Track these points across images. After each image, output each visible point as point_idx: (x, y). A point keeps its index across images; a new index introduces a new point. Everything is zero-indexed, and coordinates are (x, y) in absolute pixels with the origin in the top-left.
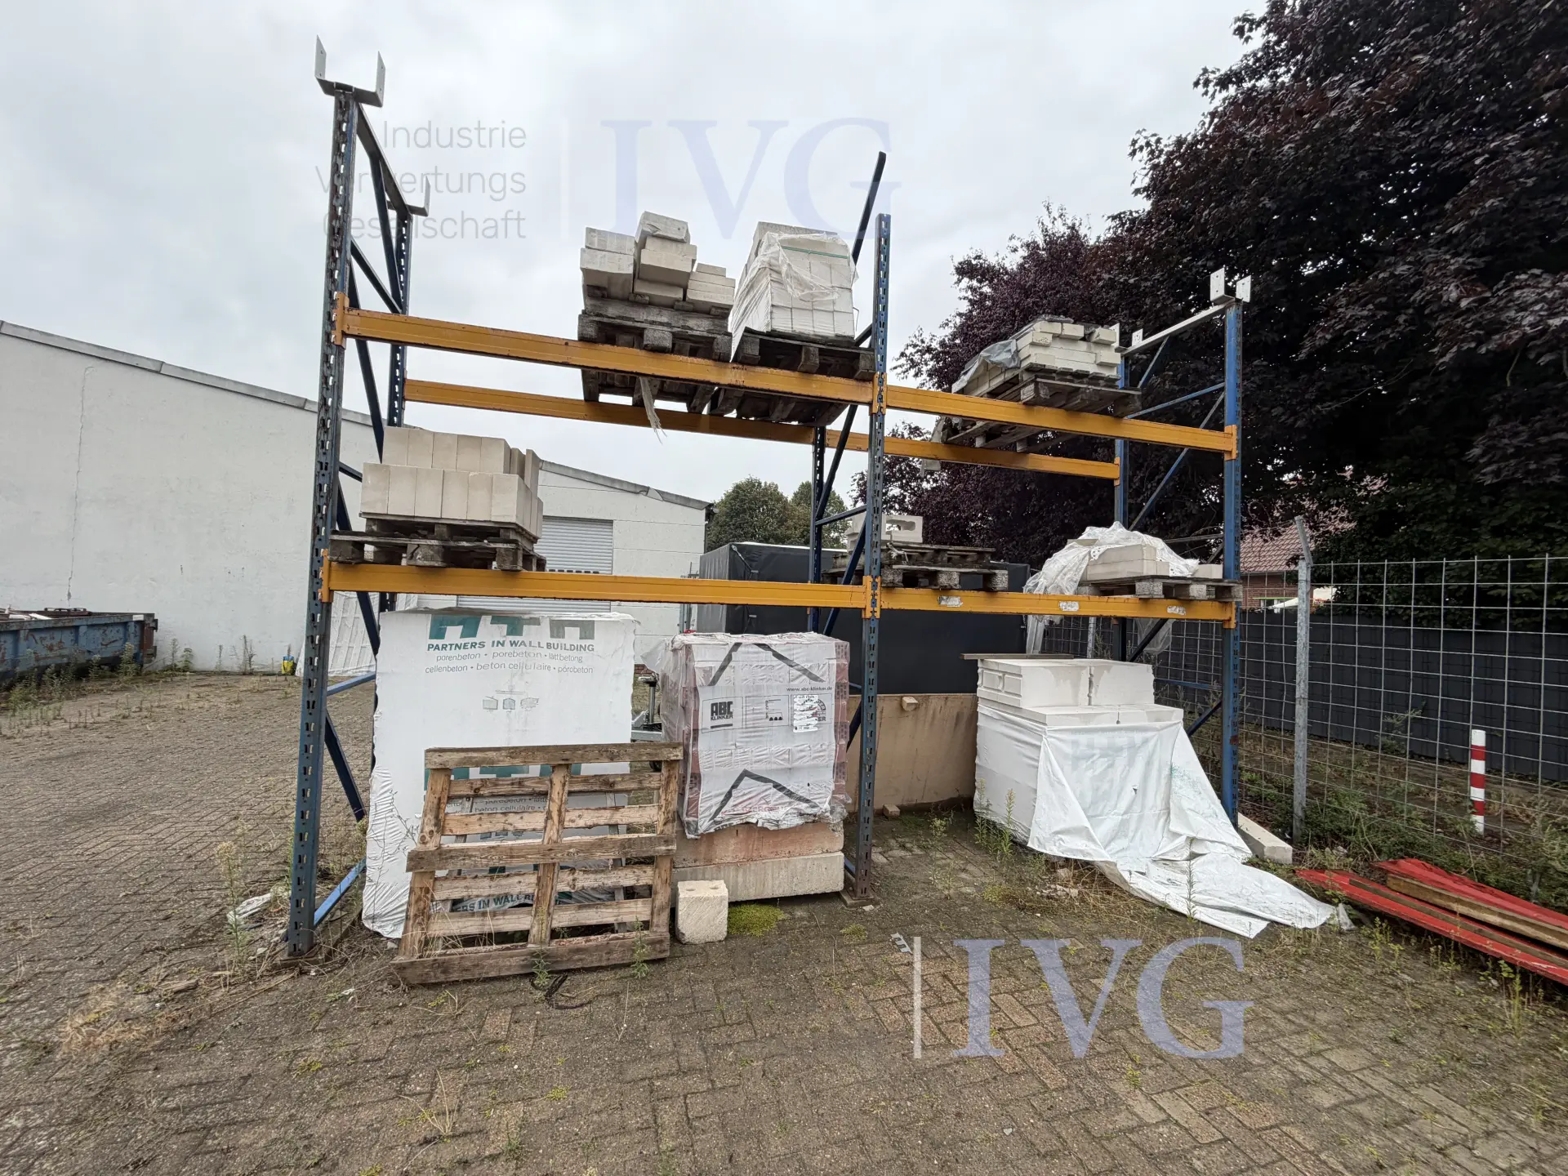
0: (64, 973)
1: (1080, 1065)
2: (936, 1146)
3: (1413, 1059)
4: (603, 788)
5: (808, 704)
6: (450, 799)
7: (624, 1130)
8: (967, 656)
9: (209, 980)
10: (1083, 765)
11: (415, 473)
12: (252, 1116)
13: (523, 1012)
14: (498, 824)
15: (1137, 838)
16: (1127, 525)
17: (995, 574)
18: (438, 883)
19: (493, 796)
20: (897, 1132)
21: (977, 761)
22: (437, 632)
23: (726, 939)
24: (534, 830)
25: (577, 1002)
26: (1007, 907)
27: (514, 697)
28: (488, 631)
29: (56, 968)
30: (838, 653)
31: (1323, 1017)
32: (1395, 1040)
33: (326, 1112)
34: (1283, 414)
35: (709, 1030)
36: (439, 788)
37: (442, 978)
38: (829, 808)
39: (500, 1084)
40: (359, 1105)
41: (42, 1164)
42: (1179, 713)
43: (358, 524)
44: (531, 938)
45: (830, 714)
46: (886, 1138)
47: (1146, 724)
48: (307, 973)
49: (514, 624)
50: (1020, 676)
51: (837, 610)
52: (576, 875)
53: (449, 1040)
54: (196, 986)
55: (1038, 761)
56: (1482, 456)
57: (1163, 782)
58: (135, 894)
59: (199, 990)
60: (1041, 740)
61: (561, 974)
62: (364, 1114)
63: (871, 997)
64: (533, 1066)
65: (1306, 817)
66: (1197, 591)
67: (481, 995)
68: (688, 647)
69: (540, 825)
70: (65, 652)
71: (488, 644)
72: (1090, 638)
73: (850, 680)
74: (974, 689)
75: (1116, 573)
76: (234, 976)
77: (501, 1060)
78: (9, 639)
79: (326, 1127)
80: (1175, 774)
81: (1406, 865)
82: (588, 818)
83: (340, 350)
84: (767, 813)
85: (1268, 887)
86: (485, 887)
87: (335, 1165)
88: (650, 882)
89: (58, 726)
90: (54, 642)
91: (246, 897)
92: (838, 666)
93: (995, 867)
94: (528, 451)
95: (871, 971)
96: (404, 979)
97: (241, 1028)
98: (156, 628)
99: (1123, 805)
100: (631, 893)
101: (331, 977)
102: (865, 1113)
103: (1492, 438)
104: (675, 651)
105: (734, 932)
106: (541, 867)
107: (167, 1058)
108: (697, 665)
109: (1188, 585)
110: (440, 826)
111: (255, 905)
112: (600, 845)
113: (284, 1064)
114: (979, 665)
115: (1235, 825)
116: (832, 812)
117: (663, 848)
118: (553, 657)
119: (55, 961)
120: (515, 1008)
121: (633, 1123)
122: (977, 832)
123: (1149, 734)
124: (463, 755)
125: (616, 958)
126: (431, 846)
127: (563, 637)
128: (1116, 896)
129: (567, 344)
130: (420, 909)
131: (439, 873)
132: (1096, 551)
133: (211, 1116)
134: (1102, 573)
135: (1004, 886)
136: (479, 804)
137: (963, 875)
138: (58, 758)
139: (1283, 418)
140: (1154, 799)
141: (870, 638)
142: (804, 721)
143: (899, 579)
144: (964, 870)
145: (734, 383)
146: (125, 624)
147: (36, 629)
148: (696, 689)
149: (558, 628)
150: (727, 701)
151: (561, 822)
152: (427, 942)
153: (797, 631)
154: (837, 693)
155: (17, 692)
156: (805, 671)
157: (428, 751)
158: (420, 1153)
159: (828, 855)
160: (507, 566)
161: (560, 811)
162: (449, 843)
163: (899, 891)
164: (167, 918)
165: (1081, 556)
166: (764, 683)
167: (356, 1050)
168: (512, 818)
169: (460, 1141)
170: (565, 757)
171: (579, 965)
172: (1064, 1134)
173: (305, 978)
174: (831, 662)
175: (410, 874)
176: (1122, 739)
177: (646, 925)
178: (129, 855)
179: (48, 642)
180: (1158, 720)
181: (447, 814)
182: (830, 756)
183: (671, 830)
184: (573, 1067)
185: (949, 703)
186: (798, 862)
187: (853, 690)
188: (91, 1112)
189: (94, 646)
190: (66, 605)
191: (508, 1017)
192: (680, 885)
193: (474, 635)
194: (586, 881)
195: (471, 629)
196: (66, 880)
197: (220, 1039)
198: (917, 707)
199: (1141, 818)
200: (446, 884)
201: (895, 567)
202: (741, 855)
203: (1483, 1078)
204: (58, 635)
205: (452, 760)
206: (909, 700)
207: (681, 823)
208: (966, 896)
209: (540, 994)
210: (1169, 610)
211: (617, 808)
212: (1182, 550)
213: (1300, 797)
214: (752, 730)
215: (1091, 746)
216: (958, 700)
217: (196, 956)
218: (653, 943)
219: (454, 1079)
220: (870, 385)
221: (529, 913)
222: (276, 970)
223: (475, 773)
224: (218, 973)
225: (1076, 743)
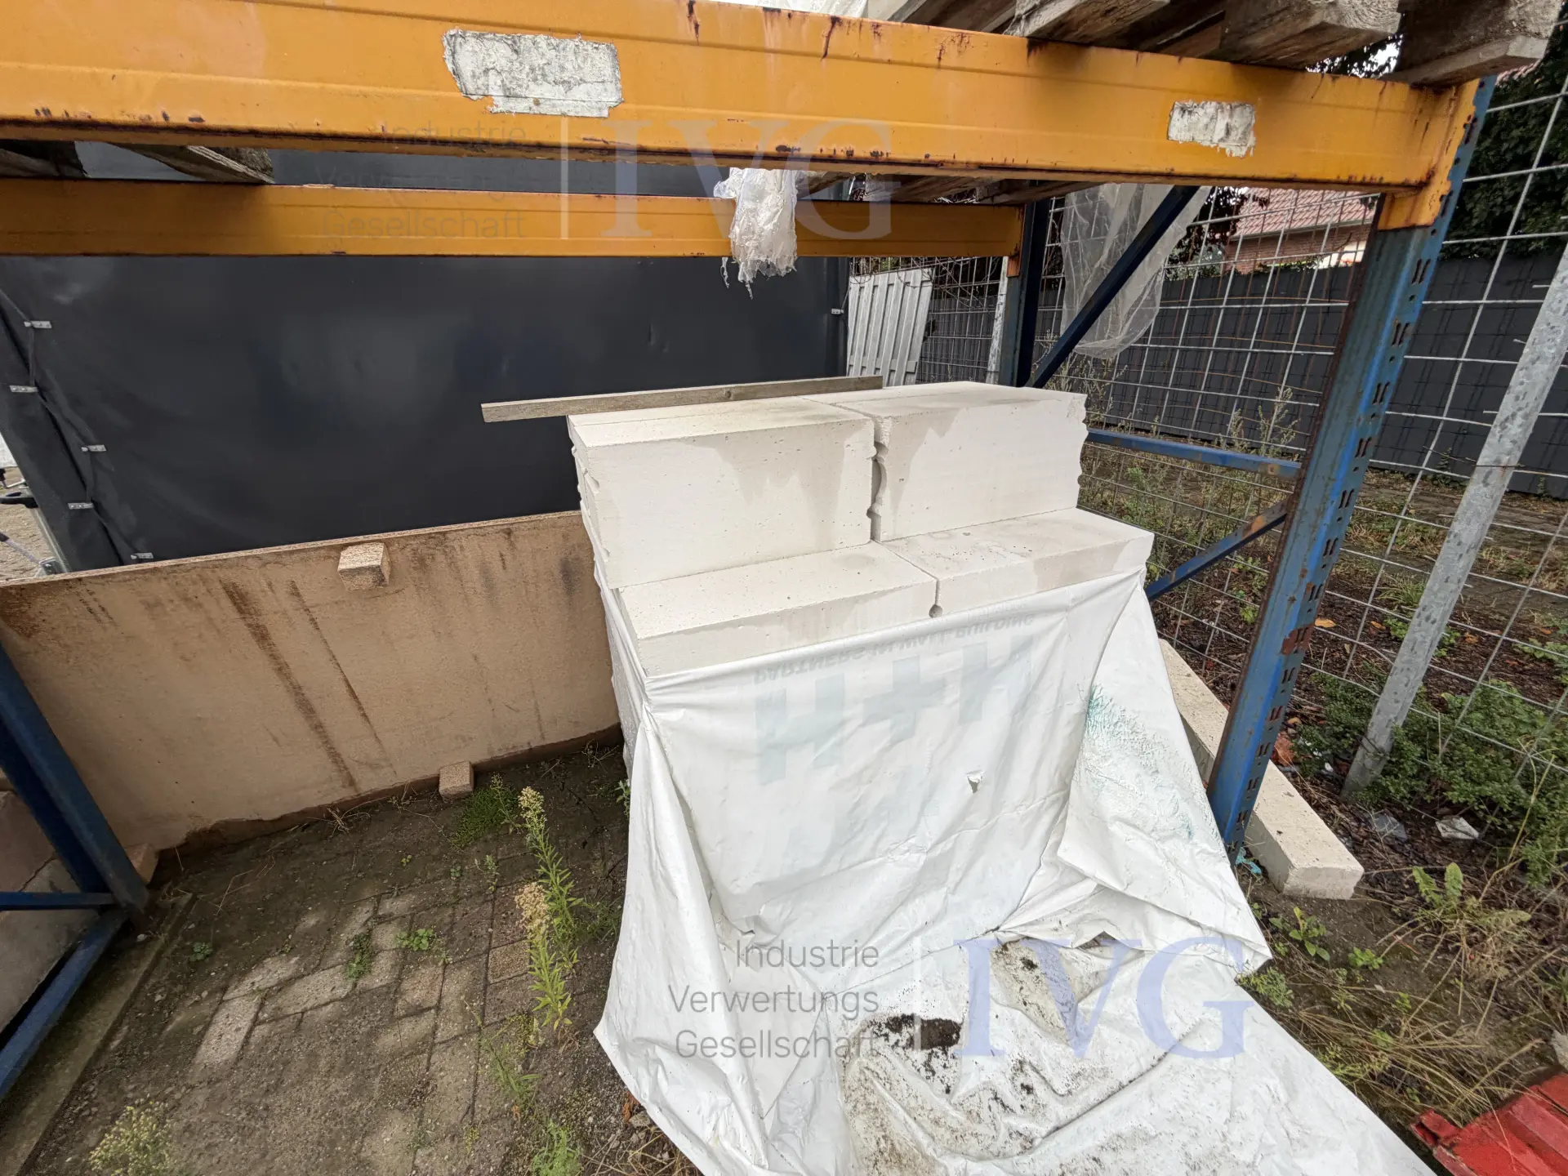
10: (803, 759)
42: (1137, 543)
47: (1030, 598)
57: (1064, 731)
65: (1396, 749)
80: (1097, 717)
123: (1037, 625)
140: (1029, 782)
176: (942, 660)
185: (523, 544)
206: (355, 556)
215: (830, 701)
225: (764, 706)
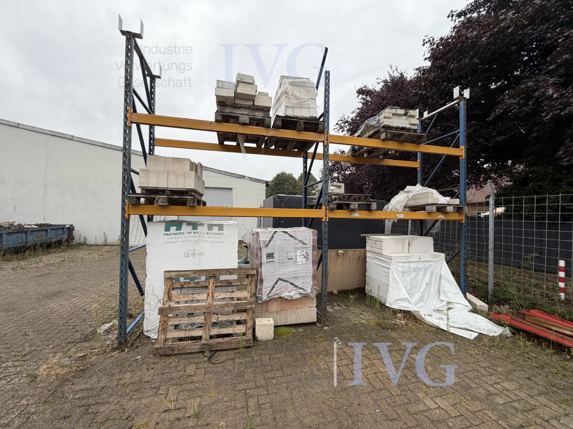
0: (41, 350)
1: (405, 386)
2: (350, 416)
3: (536, 386)
4: (228, 285)
5: (302, 253)
6: (173, 289)
7: (236, 408)
8: (362, 235)
9: (91, 353)
10: (406, 275)
11: (158, 172)
12: (105, 401)
13: (200, 365)
14: (190, 298)
15: (428, 302)
16: (423, 185)
17: (371, 204)
18: (169, 319)
19: (188, 288)
20: (336, 411)
21: (367, 274)
22: (167, 229)
23: (273, 339)
24: (203, 300)
25: (219, 362)
26: (378, 328)
27: (195, 252)
28: (185, 228)
29: (39, 349)
30: (313, 234)
31: (500, 369)
32: (528, 379)
33: (130, 400)
34: (484, 141)
35: (267, 372)
36: (169, 285)
37: (171, 353)
38: (310, 291)
39: (191, 391)
40: (142, 398)
41: (33, 417)
42: (443, 255)
43: (138, 191)
44: (203, 338)
45: (310, 257)
46: (332, 413)
47: (430, 259)
48: (124, 351)
49: (195, 226)
50: (382, 242)
51: (313, 219)
52: (218, 316)
53: (174, 375)
54: (86, 355)
55: (389, 273)
56: (562, 154)
57: (438, 281)
58: (66, 323)
59: (87, 356)
60: (390, 266)
61: (214, 352)
62: (143, 401)
63: (327, 361)
64: (203, 385)
65: (494, 294)
66: (450, 209)
67: (185, 359)
68: (258, 233)
69: (206, 298)
70: (43, 239)
71: (185, 233)
72: (409, 228)
73: (318, 244)
74: (365, 247)
75: (418, 203)
76: (99, 352)
77: (192, 382)
78: (24, 234)
79: (130, 405)
80: (442, 278)
81: (533, 312)
82: (223, 295)
83: (130, 128)
84: (288, 293)
85: (479, 320)
86: (186, 321)
87: (133, 419)
88: (245, 319)
89: (41, 264)
90: (40, 235)
91: (104, 324)
92: (313, 239)
93: (373, 313)
94: (198, 163)
95: (327, 351)
96: (158, 353)
97: (101, 370)
98: (74, 230)
99: (422, 290)
100: (239, 322)
101: (133, 352)
102: (324, 403)
103: (567, 148)
104: (253, 234)
105: (276, 337)
106: (206, 313)
107: (76, 380)
108: (261, 239)
109: (446, 207)
110: (170, 298)
111: (107, 327)
112: (227, 305)
113: (116, 383)
114: (367, 238)
115: (465, 297)
116: (312, 293)
117: (250, 306)
118: (209, 237)
119: (38, 346)
120: (197, 364)
121: (239, 406)
122: (367, 300)
123: (432, 263)
124: (177, 273)
125: (233, 346)
126: (167, 306)
127: (212, 230)
128: (419, 324)
129: (211, 123)
130: (163, 328)
131: (170, 315)
132: (410, 195)
133: (91, 401)
134: (413, 203)
135: (377, 320)
136: (184, 291)
137: (361, 316)
138: (41, 275)
139: (484, 143)
140: (434, 287)
141: (325, 229)
142: (300, 260)
143: (335, 206)
144: (362, 314)
145: (272, 135)
146: (63, 228)
147: (33, 231)
148: (261, 248)
149: (210, 227)
150: (272, 252)
151: (213, 297)
152: (166, 340)
153: (298, 227)
154: (313, 249)
155: (27, 253)
156: (301, 241)
157: (165, 272)
158: (163, 415)
159: (311, 309)
160: (191, 205)
161: (212, 293)
162: (173, 304)
163: (337, 322)
164: (77, 331)
165: (405, 197)
166: (286, 246)
167: (141, 378)
168: (195, 296)
169: (177, 411)
170: (213, 273)
171: (220, 348)
172: (399, 412)
173: (124, 352)
174: (310, 238)
175: (160, 316)
176: (421, 265)
177: (244, 334)
178: (64, 309)
179: (37, 235)
180: (435, 258)
181: (172, 294)
182: (310, 272)
183: (253, 299)
184: (218, 384)
185: (356, 253)
186: (299, 311)
187: (319, 248)
188: (50, 399)
189: (53, 237)
190: (43, 222)
191: (195, 367)
192: (256, 319)
193: (180, 230)
194: (222, 318)
195: (179, 227)
196: (43, 318)
197: (94, 374)
198: (343, 254)
199: (429, 295)
200: (172, 319)
201: (333, 202)
202: (279, 309)
203: (564, 393)
204: (40, 233)
205: (173, 275)
206: (340, 251)
207: (256, 297)
208: (362, 324)
209: (206, 359)
210: (439, 217)
211: (233, 292)
212: (444, 194)
213: (491, 286)
214: (282, 263)
215: (409, 268)
216: (358, 252)
217: (87, 344)
218: (246, 341)
219: (175, 389)
220: (323, 135)
221: (202, 330)
222: (114, 350)
223: (182, 280)
224: (94, 351)
225: (403, 267)
